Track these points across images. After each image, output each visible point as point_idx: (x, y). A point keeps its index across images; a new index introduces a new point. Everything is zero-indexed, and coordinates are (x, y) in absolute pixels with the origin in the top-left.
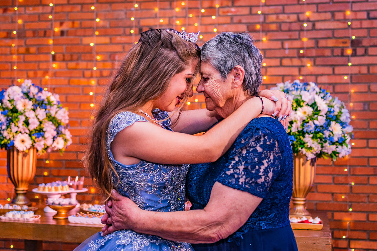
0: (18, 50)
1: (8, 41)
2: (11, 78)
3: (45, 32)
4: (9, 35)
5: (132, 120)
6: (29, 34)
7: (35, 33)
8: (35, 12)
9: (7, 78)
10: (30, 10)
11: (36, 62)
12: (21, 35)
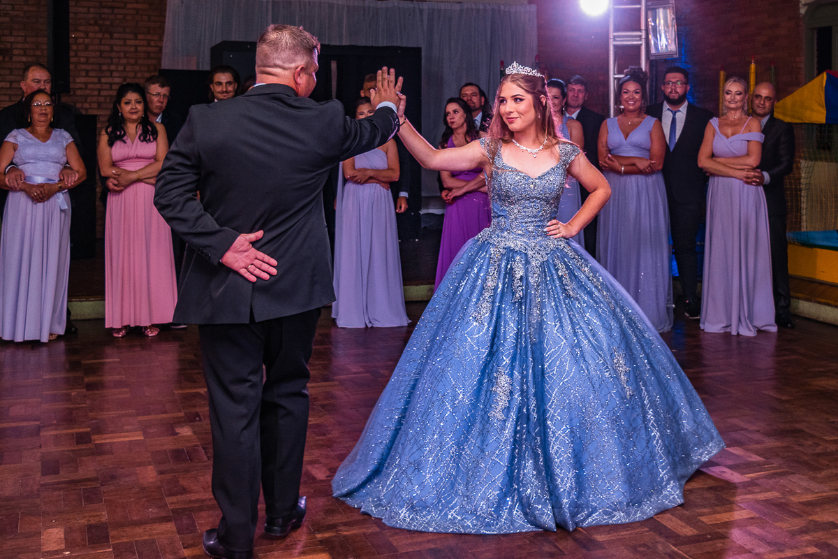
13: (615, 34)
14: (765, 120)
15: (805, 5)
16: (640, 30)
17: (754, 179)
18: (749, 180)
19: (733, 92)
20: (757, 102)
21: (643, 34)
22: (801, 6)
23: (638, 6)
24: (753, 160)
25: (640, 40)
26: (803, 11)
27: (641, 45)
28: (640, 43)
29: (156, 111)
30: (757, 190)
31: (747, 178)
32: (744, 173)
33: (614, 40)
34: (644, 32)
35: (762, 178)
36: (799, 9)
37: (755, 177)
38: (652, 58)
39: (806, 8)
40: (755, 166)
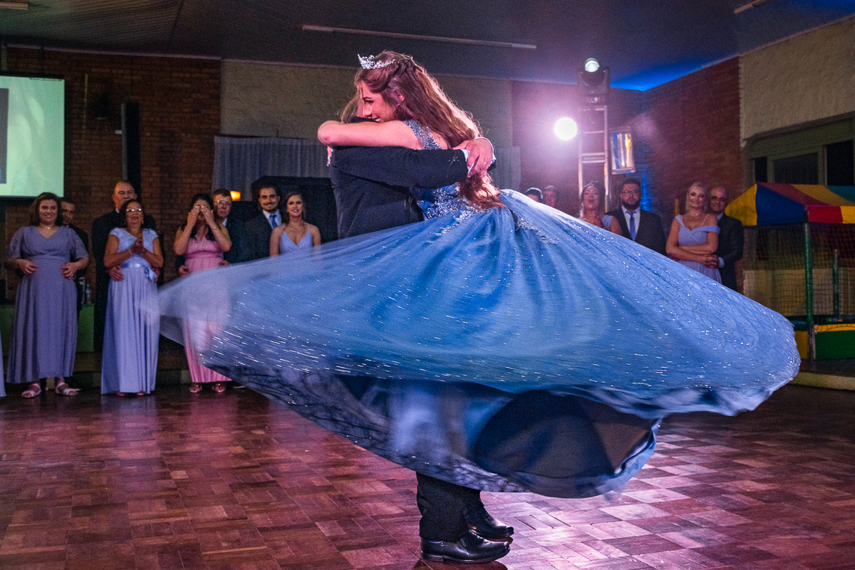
13: (584, 155)
14: (719, 217)
15: (745, 140)
16: (603, 151)
17: (712, 263)
18: (708, 264)
19: (697, 195)
20: (713, 202)
21: (606, 154)
22: (741, 140)
23: (602, 132)
24: (711, 247)
25: (604, 159)
26: (743, 145)
27: (604, 163)
28: (603, 161)
29: (222, 215)
30: (714, 272)
31: (707, 262)
32: (704, 258)
33: (583, 160)
34: (606, 152)
35: (718, 262)
36: (739, 143)
37: (713, 261)
38: (614, 173)
39: (745, 143)
40: (713, 251)
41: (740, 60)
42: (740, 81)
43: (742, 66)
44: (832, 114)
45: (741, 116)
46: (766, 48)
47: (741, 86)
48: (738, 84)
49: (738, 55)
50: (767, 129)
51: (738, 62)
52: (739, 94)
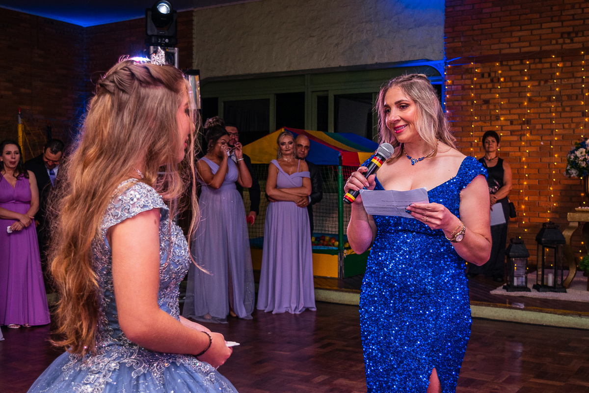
0: (556, 110)
1: (549, 104)
2: (550, 129)
3: (577, 96)
4: (549, 99)
5: (150, 204)
6: (565, 98)
7: (570, 97)
8: (569, 82)
9: (548, 129)
10: (565, 82)
11: (570, 117)
12: (559, 98)
20: (299, 150)
41: (194, 14)
42: (194, 31)
43: (195, 19)
44: (285, 69)
45: (194, 61)
46: (221, 7)
47: (194, 36)
48: (192, 34)
49: (192, 9)
50: (220, 75)
51: (192, 15)
52: (192, 42)
